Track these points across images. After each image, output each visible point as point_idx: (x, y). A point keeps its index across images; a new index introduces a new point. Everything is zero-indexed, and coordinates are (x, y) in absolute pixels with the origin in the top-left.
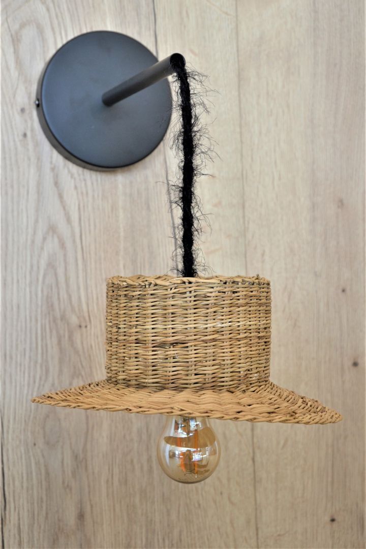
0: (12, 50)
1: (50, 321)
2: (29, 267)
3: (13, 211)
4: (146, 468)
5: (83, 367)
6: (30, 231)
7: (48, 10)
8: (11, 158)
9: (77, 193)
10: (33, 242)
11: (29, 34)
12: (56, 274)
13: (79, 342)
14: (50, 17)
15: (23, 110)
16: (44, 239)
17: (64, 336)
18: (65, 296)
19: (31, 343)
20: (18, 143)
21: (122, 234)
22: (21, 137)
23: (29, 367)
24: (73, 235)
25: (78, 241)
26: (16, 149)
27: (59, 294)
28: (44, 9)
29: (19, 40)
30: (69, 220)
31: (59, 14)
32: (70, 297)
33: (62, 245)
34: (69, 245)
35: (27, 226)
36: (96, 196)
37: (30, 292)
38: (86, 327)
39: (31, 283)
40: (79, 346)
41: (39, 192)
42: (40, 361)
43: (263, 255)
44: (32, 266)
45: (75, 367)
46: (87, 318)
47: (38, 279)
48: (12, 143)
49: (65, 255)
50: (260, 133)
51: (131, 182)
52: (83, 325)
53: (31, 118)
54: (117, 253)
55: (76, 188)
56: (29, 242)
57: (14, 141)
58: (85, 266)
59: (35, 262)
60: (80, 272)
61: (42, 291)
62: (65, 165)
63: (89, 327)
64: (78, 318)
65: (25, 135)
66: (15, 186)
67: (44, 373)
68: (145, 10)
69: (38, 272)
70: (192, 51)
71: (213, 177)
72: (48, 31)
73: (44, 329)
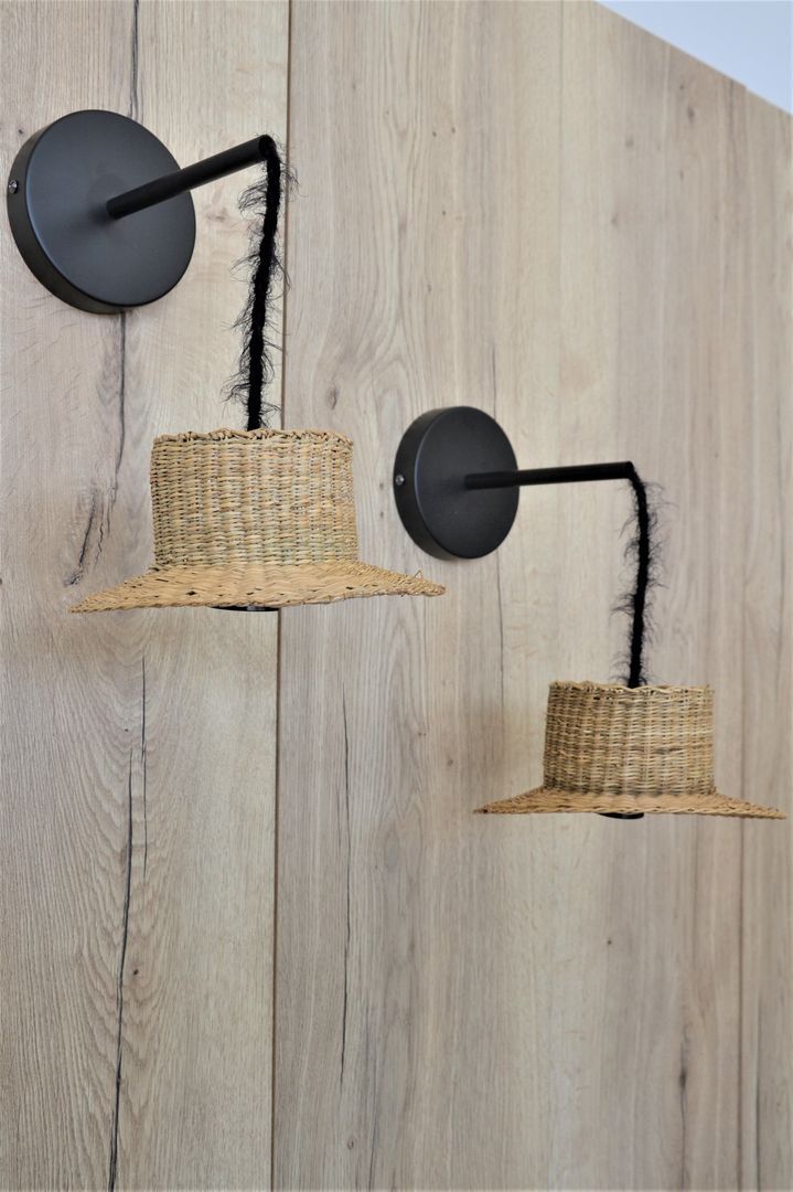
0: (375, 417)
1: (395, 728)
2: (379, 665)
4: (468, 892)
5: (420, 780)
6: (382, 624)
7: (408, 375)
8: (369, 540)
10: (384, 636)
11: (390, 399)
12: (402, 675)
13: (418, 751)
14: (409, 383)
15: (382, 486)
16: (394, 633)
17: (406, 745)
18: (409, 700)
19: (378, 753)
20: (376, 523)
21: (459, 631)
22: (378, 517)
23: (375, 779)
24: (418, 627)
25: (422, 639)
27: (403, 698)
29: (382, 407)
30: (415, 615)
31: (417, 381)
32: (413, 700)
33: (409, 643)
34: (414, 642)
35: (380, 618)
37: (380, 695)
38: (425, 735)
39: (380, 685)
40: (418, 756)
42: (384, 772)
43: (569, 659)
44: (382, 664)
45: (413, 781)
46: (427, 725)
47: (386, 679)
48: (370, 524)
49: (411, 653)
50: (573, 526)
52: (423, 732)
53: (388, 495)
54: (454, 653)
56: (381, 637)
58: (427, 666)
59: (385, 660)
60: (423, 673)
61: (390, 693)
62: (415, 551)
63: (427, 735)
64: (419, 724)
65: (382, 514)
68: (487, 383)
69: (387, 672)
70: (523, 433)
71: (534, 572)
72: (407, 399)
73: (389, 737)
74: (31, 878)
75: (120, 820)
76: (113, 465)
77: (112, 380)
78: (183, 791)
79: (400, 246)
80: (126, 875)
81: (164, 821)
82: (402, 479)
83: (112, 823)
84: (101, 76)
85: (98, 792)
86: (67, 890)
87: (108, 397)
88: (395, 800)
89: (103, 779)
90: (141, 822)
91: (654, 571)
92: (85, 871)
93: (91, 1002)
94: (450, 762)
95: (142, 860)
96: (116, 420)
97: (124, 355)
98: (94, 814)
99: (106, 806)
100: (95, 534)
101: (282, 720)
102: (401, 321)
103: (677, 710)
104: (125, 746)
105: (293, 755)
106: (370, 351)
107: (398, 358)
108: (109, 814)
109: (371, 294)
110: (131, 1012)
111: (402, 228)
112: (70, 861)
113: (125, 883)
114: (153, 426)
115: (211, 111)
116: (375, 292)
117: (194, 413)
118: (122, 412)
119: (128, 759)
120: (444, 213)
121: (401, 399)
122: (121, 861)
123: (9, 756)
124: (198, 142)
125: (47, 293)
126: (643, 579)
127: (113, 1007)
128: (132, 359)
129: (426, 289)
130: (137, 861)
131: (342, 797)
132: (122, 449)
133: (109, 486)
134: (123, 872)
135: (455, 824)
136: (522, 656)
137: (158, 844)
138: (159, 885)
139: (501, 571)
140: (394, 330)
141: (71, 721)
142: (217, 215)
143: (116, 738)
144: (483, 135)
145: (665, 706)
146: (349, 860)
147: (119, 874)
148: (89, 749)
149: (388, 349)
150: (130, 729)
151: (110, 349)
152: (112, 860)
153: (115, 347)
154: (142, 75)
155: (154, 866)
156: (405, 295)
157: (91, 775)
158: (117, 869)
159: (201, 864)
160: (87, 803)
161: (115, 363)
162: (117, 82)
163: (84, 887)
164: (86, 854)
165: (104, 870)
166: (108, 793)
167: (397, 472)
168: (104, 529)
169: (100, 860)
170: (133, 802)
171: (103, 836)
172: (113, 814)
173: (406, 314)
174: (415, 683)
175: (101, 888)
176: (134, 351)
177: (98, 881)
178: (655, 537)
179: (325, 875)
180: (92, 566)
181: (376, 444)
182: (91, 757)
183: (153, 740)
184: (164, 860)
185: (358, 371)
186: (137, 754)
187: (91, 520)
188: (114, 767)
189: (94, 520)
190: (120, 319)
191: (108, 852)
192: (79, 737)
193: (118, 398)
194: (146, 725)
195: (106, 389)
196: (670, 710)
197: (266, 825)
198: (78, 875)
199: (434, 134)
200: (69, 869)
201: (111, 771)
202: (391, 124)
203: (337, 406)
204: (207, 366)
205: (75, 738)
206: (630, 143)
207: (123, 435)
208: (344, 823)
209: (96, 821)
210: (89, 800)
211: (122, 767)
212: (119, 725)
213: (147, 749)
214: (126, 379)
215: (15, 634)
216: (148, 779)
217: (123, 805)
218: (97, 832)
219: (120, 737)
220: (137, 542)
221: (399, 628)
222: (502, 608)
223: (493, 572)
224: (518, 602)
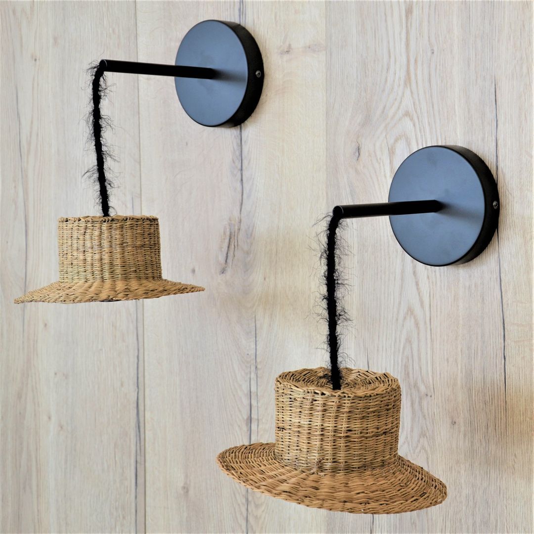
2: (393, 340)
3: (384, 293)
5: (427, 429)
9: (429, 282)
10: (397, 320)
11: (400, 147)
12: (411, 348)
13: (425, 407)
14: (415, 131)
16: (405, 318)
17: (416, 400)
21: (461, 322)
24: (425, 318)
25: (428, 322)
26: (388, 242)
27: (413, 365)
28: (412, 125)
29: (394, 153)
30: (422, 305)
31: (421, 128)
33: (417, 324)
34: (421, 325)
35: (394, 306)
36: (443, 287)
37: (394, 360)
38: (431, 396)
39: (394, 352)
40: (426, 411)
41: (402, 279)
44: (396, 339)
45: (422, 428)
46: (432, 389)
47: (399, 350)
49: (418, 333)
52: (429, 394)
55: (428, 277)
56: (395, 318)
57: (387, 236)
58: (432, 344)
59: (398, 337)
60: (429, 349)
61: (402, 361)
64: (426, 387)
66: (387, 273)
75: (246, 402)
77: (237, 162)
80: (249, 433)
85: (235, 384)
87: (235, 173)
89: (238, 378)
90: (256, 407)
93: (234, 494)
94: (454, 423)
95: (256, 427)
96: (239, 185)
98: (234, 396)
100: (232, 247)
102: (409, 85)
104: (247, 362)
106: (384, 113)
107: (407, 114)
108: (241, 397)
110: (252, 507)
113: (248, 437)
116: (388, 69)
118: (242, 180)
119: (249, 370)
122: (247, 425)
127: (244, 500)
129: (429, 53)
130: (254, 427)
132: (242, 200)
133: (237, 220)
134: (248, 430)
137: (264, 421)
139: (502, 275)
140: (403, 94)
142: (286, 50)
143: (243, 357)
147: (246, 431)
150: (249, 354)
152: (243, 423)
158: (245, 428)
164: (232, 417)
165: (240, 427)
166: (240, 386)
168: (236, 244)
169: (238, 421)
170: (252, 394)
171: (238, 408)
175: (238, 435)
177: (237, 432)
180: (231, 264)
182: (232, 364)
183: (261, 362)
184: (267, 431)
186: (253, 368)
187: (230, 240)
188: (243, 373)
190: (239, 129)
191: (241, 418)
194: (257, 353)
195: (235, 168)
198: (228, 425)
200: (225, 421)
201: (241, 375)
203: (360, 158)
207: (243, 193)
209: (235, 399)
211: (247, 374)
212: (244, 351)
213: (258, 367)
214: (242, 161)
216: (258, 383)
217: (247, 394)
218: (236, 405)
219: (245, 357)
220: (250, 251)
221: (409, 313)
222: (505, 306)
223: (496, 275)
224: (522, 303)
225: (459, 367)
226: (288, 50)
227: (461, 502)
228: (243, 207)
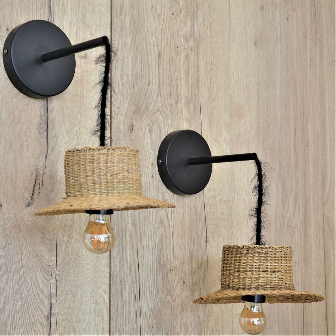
0: (149, 136)
1: (159, 266)
2: (152, 240)
5: (171, 290)
6: (154, 222)
7: (163, 117)
8: (147, 187)
11: (155, 128)
12: (162, 244)
13: (170, 277)
14: (163, 120)
15: (152, 164)
16: (159, 226)
17: (165, 274)
18: (165, 254)
19: (152, 277)
20: (150, 180)
21: (187, 226)
22: (151, 177)
23: (151, 289)
24: (169, 226)
25: (171, 228)
27: (163, 254)
29: (152, 131)
30: (168, 219)
31: (167, 119)
32: (167, 255)
33: (165, 231)
34: (167, 230)
35: (152, 220)
37: (153, 252)
38: (173, 270)
39: (153, 247)
40: (170, 280)
42: (155, 286)
44: (154, 240)
45: (168, 290)
46: (173, 266)
47: (156, 246)
48: (148, 180)
49: (166, 235)
50: (238, 180)
51: (191, 201)
52: (172, 270)
53: (155, 168)
54: (185, 235)
56: (153, 228)
58: (173, 240)
59: (155, 238)
60: (171, 243)
61: (157, 252)
62: (167, 191)
63: (174, 270)
64: (170, 266)
65: (153, 176)
67: (157, 292)
68: (197, 119)
69: (156, 243)
70: (214, 139)
71: (220, 200)
72: (162, 127)
73: (157, 271)
74: (12, 325)
75: (47, 302)
76: (44, 159)
77: (43, 124)
78: (72, 291)
79: (159, 63)
80: (49, 325)
81: (64, 303)
82: (161, 161)
83: (44, 303)
84: (37, 4)
85: (38, 290)
86: (26, 330)
87: (42, 132)
88: (160, 298)
89: (40, 285)
90: (55, 304)
91: (264, 199)
92: (33, 323)
94: (184, 283)
95: (55, 319)
96: (45, 140)
97: (47, 115)
98: (36, 300)
99: (41, 297)
100: (37, 186)
101: (112, 262)
102: (160, 95)
103: (280, 255)
104: (49, 272)
105: (117, 277)
106: (147, 107)
107: (159, 110)
108: (43, 300)
109: (147, 84)
111: (160, 55)
112: (27, 319)
113: (49, 328)
114: (59, 142)
115: (80, 14)
116: (149, 83)
117: (75, 136)
118: (47, 137)
119: (50, 277)
120: (177, 47)
121: (160, 128)
122: (47, 320)
123: (4, 275)
124: (75, 27)
125: (18, 91)
126: (260, 202)
128: (51, 116)
129: (170, 80)
130: (53, 320)
131: (137, 296)
132: (47, 152)
133: (42, 167)
134: (48, 324)
135: (187, 310)
136: (216, 236)
137: (62, 313)
138: (62, 331)
139: (205, 200)
140: (157, 99)
141: (28, 261)
142: (83, 56)
143: (45, 268)
144: (194, 12)
145: (275, 253)
146: (141, 324)
147: (46, 325)
148: (35, 273)
149: (154, 107)
150: (51, 265)
151: (42, 112)
152: (44, 319)
153: (44, 112)
154: (53, 2)
155: (60, 322)
156: (161, 83)
157: (36, 283)
158: (45, 323)
159: (79, 322)
160: (34, 295)
161: (44, 118)
162: (43, 6)
163: (33, 330)
164: (34, 316)
165: (41, 323)
166: (42, 291)
167: (159, 158)
168: (41, 184)
169: (39, 319)
170: (52, 295)
171: (40, 308)
172: (44, 300)
173: (162, 91)
174: (168, 248)
175: (39, 330)
176: (52, 112)
177: (38, 328)
178: (265, 184)
179: (130, 329)
180: (36, 199)
181: (150, 146)
182: (36, 275)
183: (60, 270)
184: (64, 320)
185: (142, 117)
186: (54, 275)
187: (36, 181)
188: (45, 281)
189: (37, 181)
190: (46, 101)
191: (42, 316)
192: (31, 268)
193: (45, 132)
194: (57, 263)
195: (41, 128)
196: (277, 255)
197: (105, 307)
198: (30, 324)
199: (173, 14)
200: (27, 322)
201: (44, 282)
202: (154, 11)
203: (133, 132)
204: (80, 118)
205: (29, 268)
206: (262, 8)
207: (48, 146)
208: (138, 307)
209: (38, 302)
210: (35, 294)
211: (48, 281)
212: (47, 263)
213: (58, 273)
214: (48, 124)
215: (7, 227)
216: (58, 286)
217: (48, 296)
218: (38, 307)
219: (47, 268)
220: (53, 189)
221: (161, 224)
222: (206, 216)
223: (202, 200)
224: (213, 213)
225: (187, 251)
226: (85, 56)
227: (188, 327)
228: (48, 156)
